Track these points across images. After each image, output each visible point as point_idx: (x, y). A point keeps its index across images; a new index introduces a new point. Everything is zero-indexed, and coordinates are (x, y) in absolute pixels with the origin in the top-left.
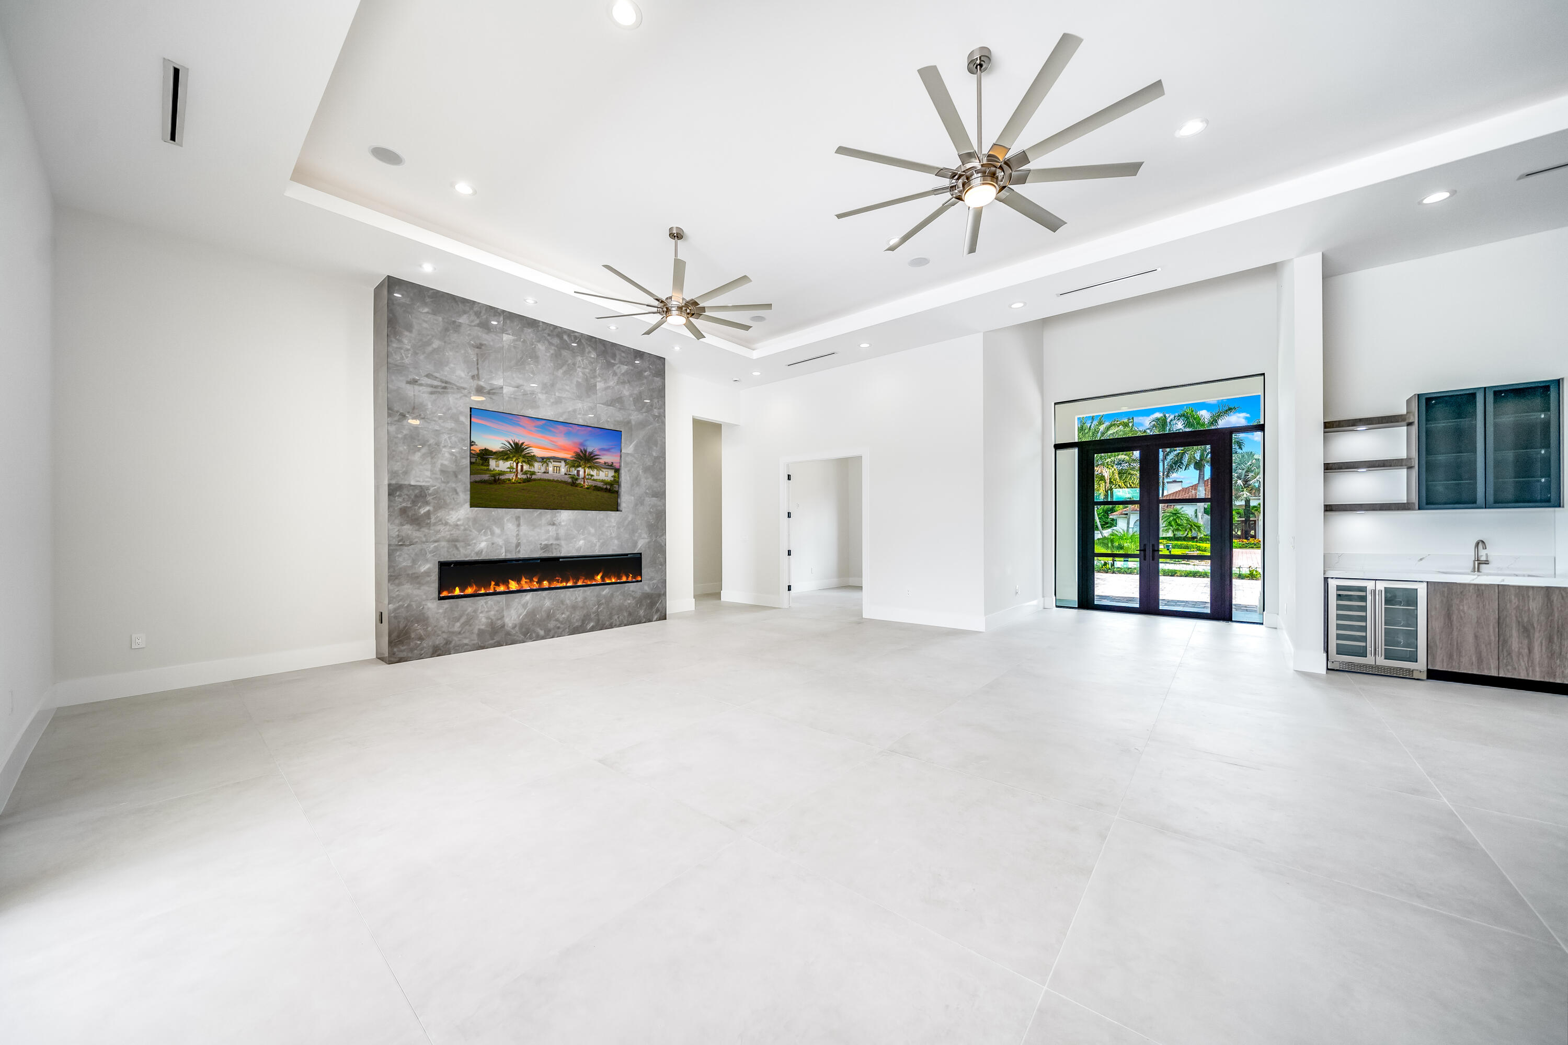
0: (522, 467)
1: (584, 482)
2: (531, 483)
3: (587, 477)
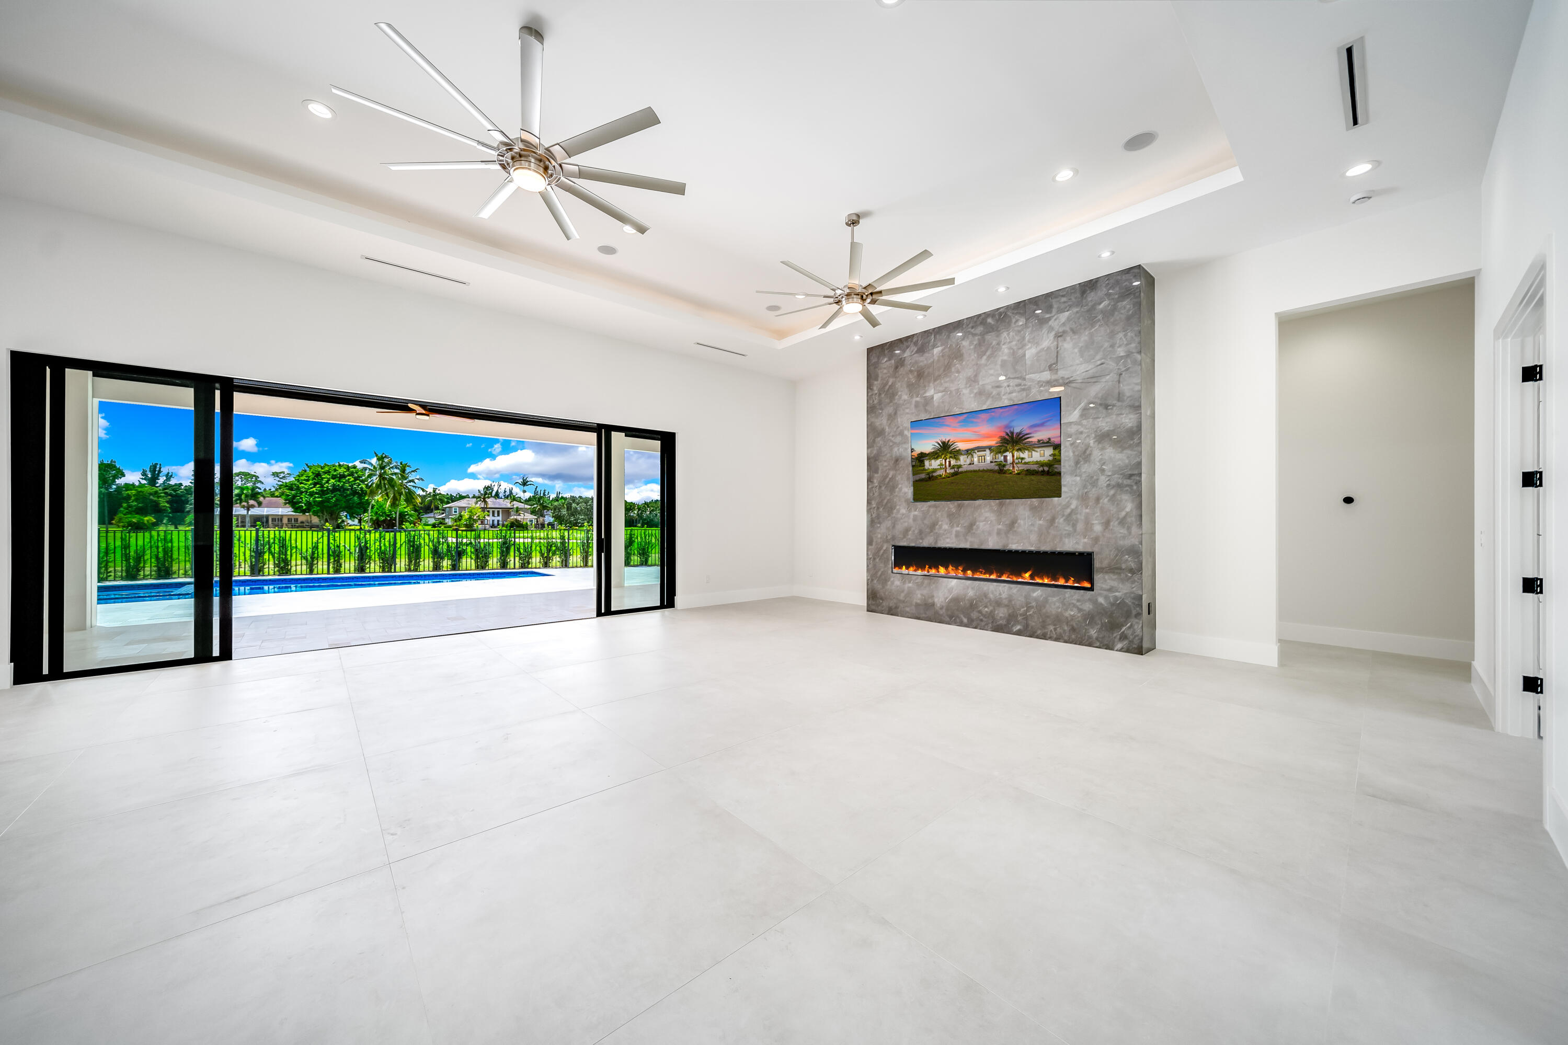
0: (950, 462)
1: (1013, 467)
2: (958, 476)
3: (1016, 461)
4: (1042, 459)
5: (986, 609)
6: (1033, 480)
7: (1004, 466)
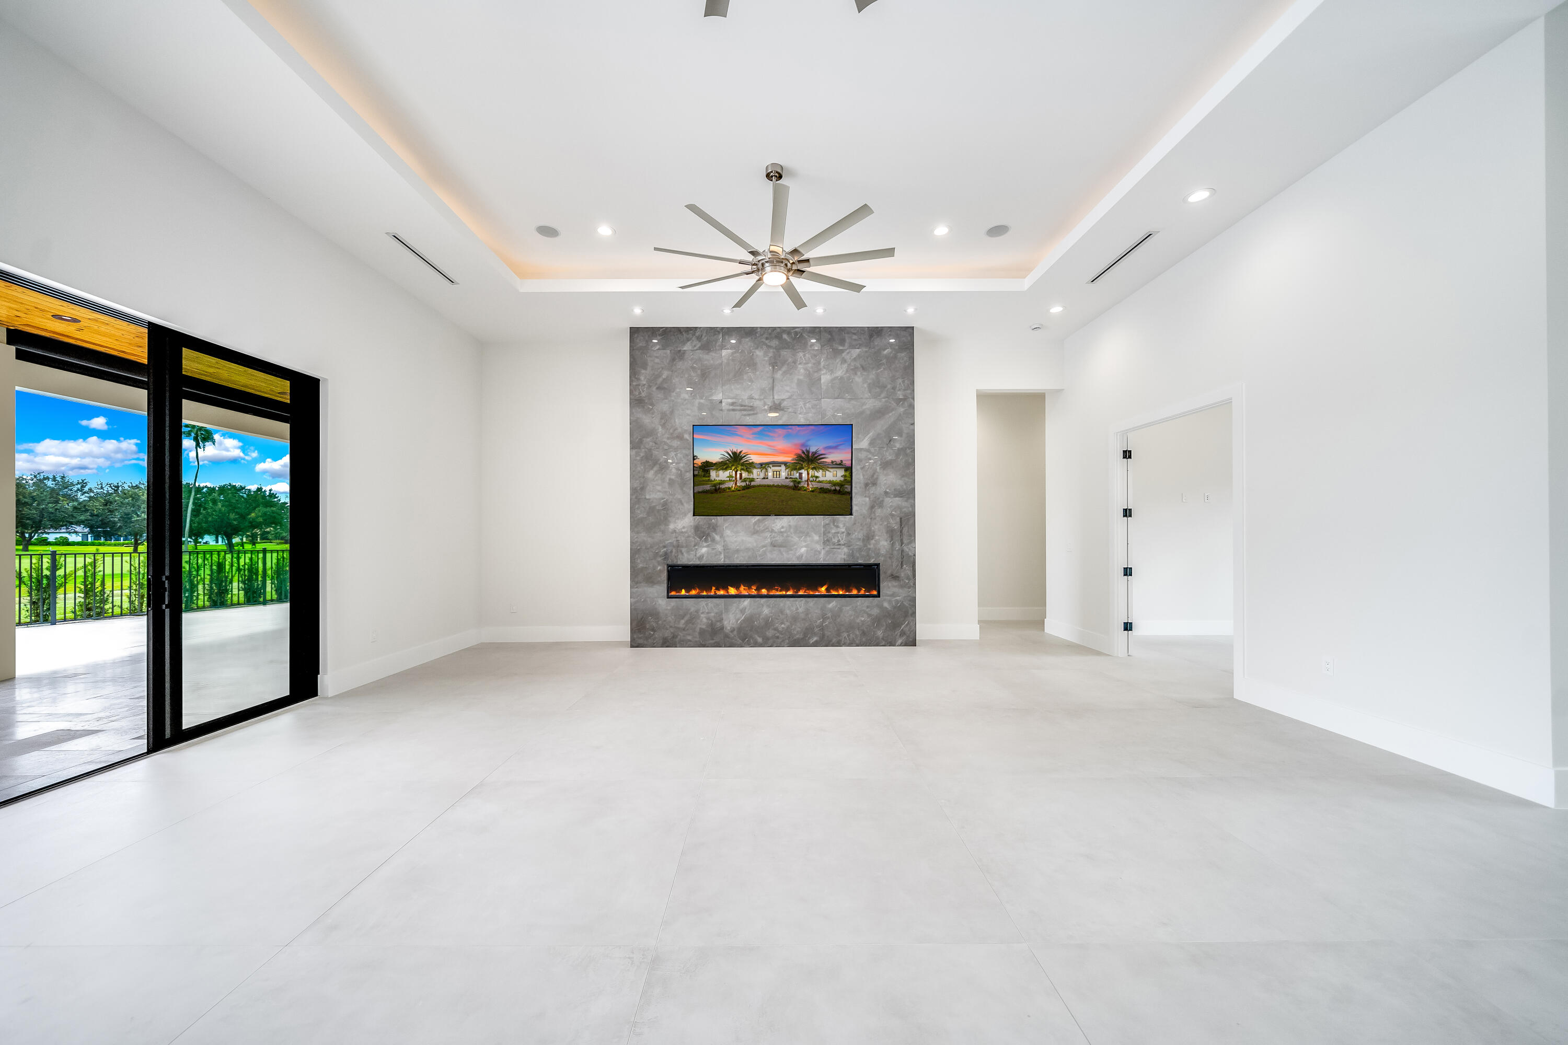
0: (741, 475)
1: (808, 485)
2: (750, 490)
3: (811, 479)
4: (834, 479)
5: (783, 626)
6: (825, 498)
7: (799, 483)
